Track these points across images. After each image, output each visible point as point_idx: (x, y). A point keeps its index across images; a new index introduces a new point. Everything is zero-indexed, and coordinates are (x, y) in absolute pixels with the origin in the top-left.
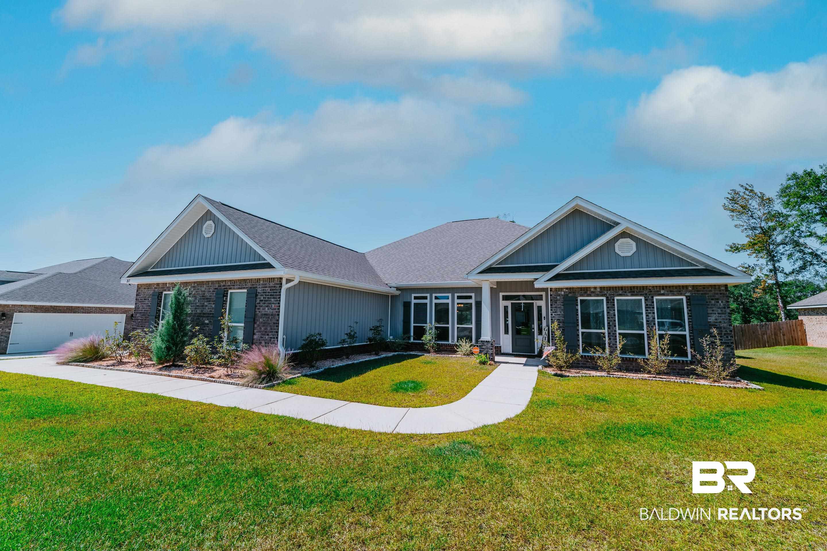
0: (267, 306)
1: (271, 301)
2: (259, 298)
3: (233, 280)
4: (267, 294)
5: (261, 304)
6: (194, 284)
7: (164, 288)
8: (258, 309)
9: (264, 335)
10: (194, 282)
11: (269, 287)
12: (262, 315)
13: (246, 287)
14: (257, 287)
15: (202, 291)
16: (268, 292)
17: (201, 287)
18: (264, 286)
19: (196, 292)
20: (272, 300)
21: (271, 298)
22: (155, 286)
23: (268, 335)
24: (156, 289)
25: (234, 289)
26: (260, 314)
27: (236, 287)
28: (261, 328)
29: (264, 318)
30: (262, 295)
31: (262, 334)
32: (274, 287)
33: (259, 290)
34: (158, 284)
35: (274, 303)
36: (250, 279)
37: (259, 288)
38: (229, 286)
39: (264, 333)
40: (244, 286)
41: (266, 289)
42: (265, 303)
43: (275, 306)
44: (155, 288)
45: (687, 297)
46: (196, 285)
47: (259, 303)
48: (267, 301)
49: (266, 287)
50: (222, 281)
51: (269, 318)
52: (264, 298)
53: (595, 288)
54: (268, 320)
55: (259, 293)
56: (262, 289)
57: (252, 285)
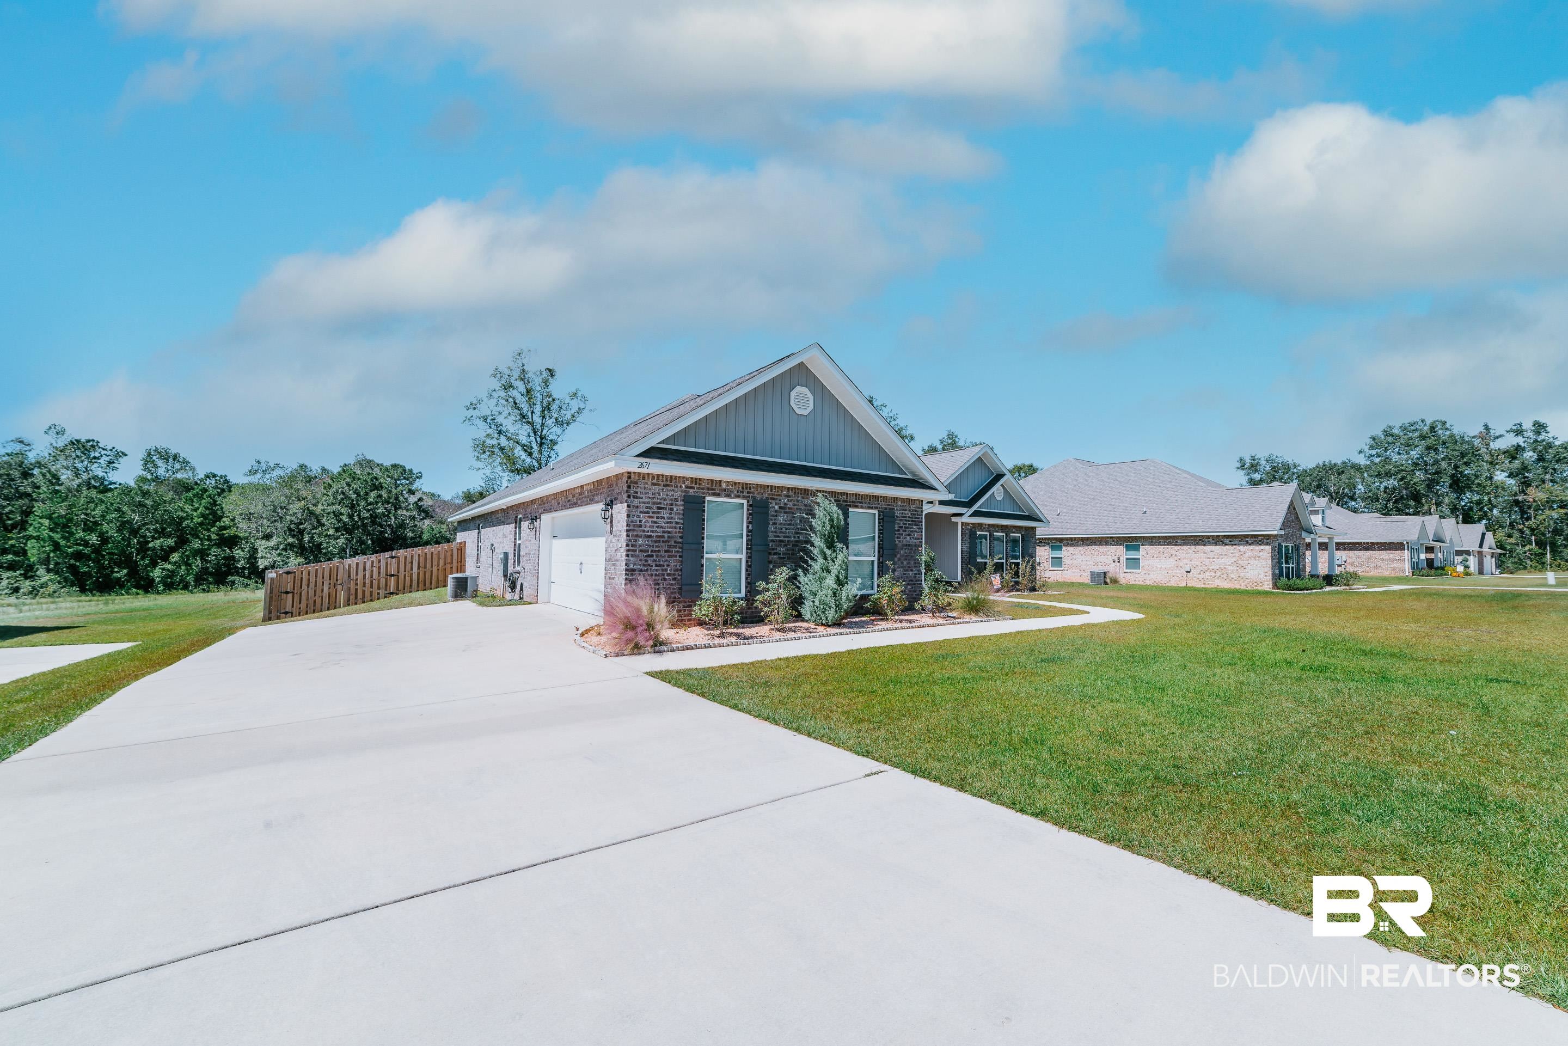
0: (909, 535)
1: (912, 528)
2: (898, 524)
3: (859, 495)
4: (908, 519)
5: (901, 532)
6: (788, 491)
7: (713, 489)
8: (898, 538)
9: (907, 570)
10: (789, 488)
11: (910, 510)
12: (903, 545)
13: (879, 506)
14: (894, 509)
15: (805, 505)
16: (909, 517)
17: (803, 498)
18: (903, 508)
19: (794, 505)
20: (914, 527)
21: (912, 525)
22: (688, 483)
23: (912, 570)
24: (692, 490)
25: (862, 507)
26: (900, 545)
27: (864, 505)
28: (902, 563)
29: (906, 549)
30: (901, 520)
31: (905, 571)
32: (916, 511)
33: (897, 513)
34: (696, 481)
35: (916, 532)
36: (884, 497)
37: (897, 510)
38: (853, 502)
39: (907, 568)
40: (877, 506)
41: (906, 512)
42: (905, 531)
43: (917, 535)
44: (687, 487)
45: (1022, 535)
46: (791, 493)
47: (899, 531)
48: (908, 528)
49: (906, 510)
50: (842, 494)
51: (912, 549)
52: (904, 524)
53: (985, 525)
54: (911, 553)
55: (897, 516)
56: (901, 512)
57: (888, 505)
